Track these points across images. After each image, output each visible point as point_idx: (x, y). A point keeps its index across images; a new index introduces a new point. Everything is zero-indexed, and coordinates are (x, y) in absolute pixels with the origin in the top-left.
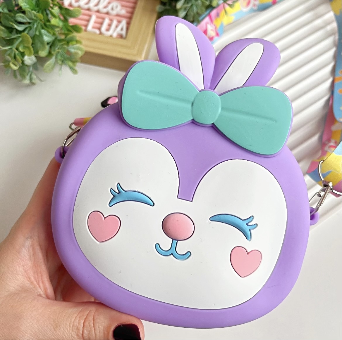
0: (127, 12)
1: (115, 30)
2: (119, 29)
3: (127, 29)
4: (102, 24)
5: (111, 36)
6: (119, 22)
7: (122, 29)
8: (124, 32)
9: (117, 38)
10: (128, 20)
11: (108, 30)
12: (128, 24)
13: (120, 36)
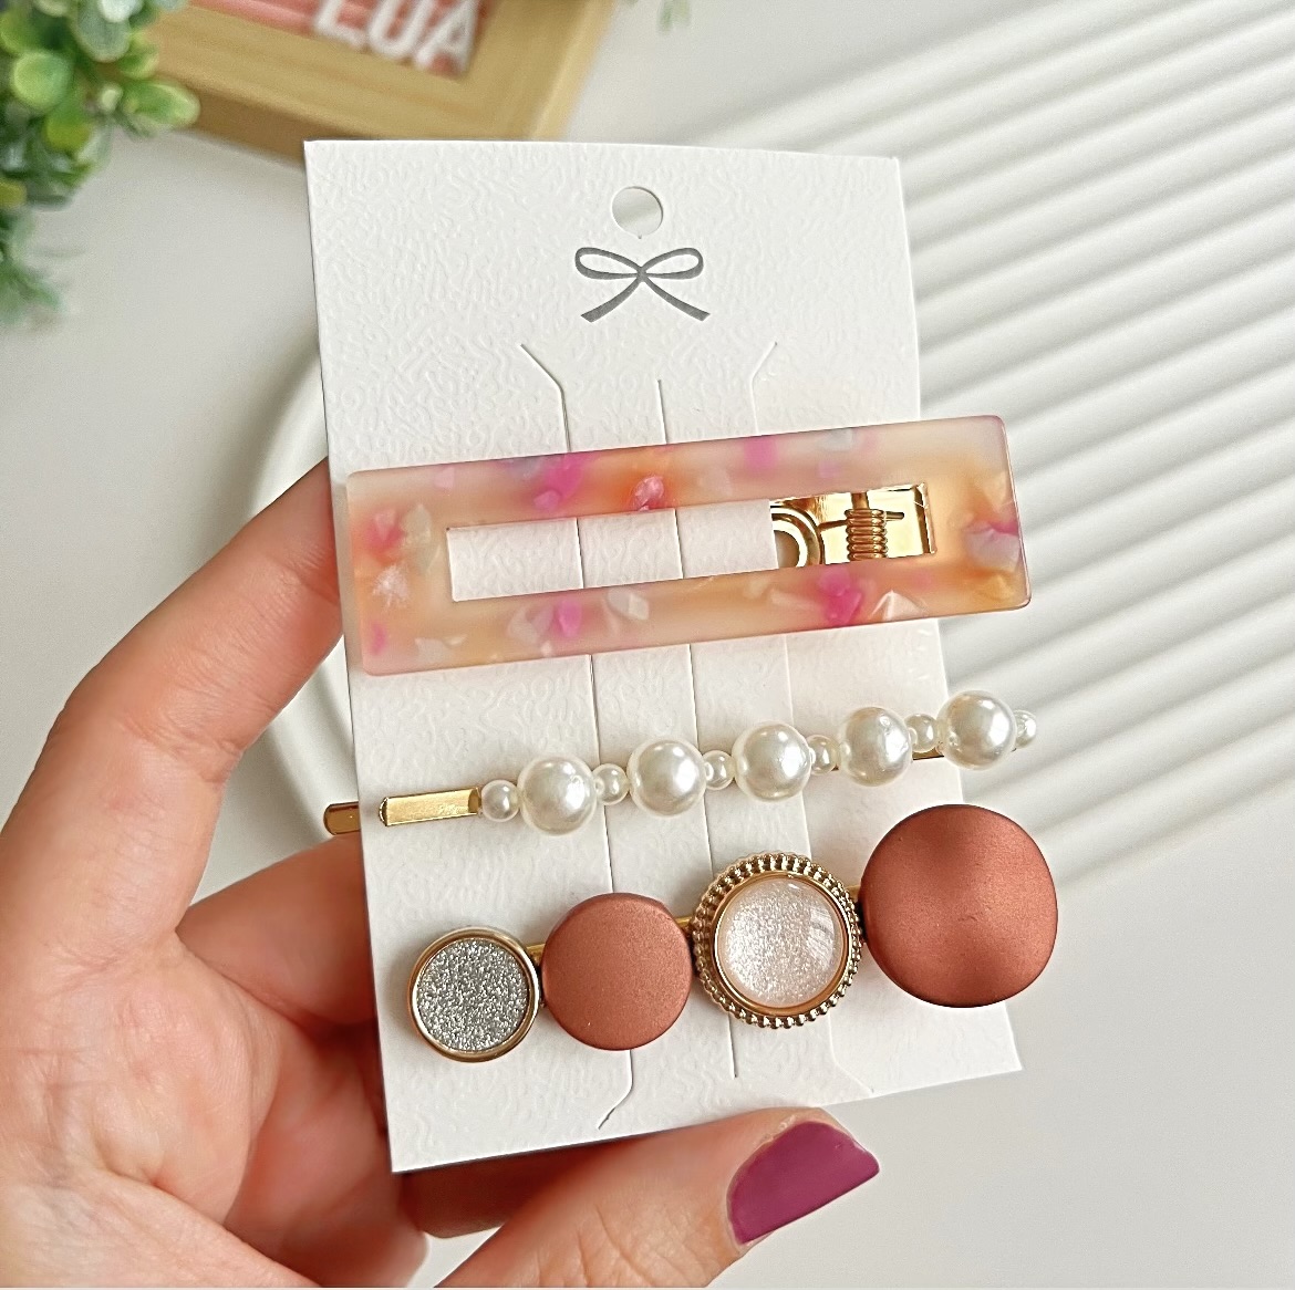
1: (423, 38)
2: (442, 33)
3: (479, 32)
5: (407, 61)
6: (449, 3)
7: (455, 36)
8: (459, 49)
9: (433, 69)
11: (394, 32)
12: (483, 11)
13: (446, 66)
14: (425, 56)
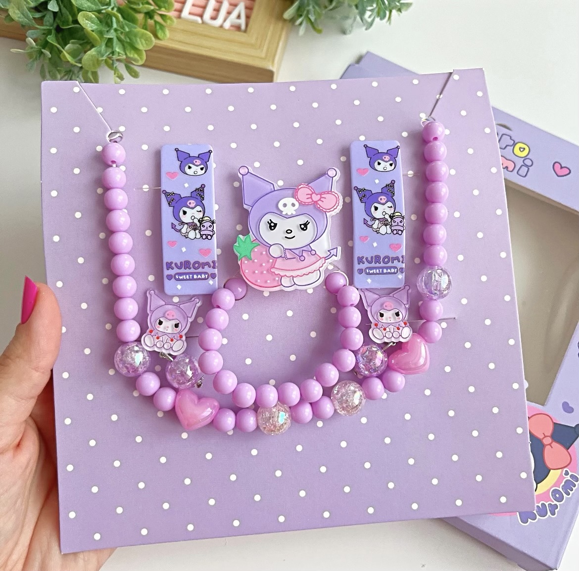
1: (226, 18)
2: (232, 16)
3: (248, 17)
5: (221, 26)
6: (234, 5)
8: (242, 21)
9: (231, 30)
11: (214, 18)
12: (248, 8)
13: (237, 28)
14: (227, 25)
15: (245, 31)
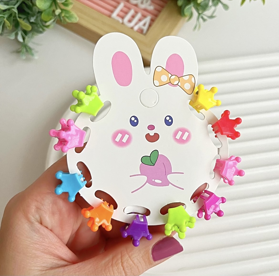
0: (155, 9)
2: (141, 23)
3: (150, 25)
4: (126, 13)
5: (132, 28)
6: (144, 16)
7: (144, 25)
8: (145, 28)
9: (137, 31)
10: (154, 17)
11: (130, 21)
12: (152, 21)
13: (141, 31)
14: (136, 28)
15: (145, 34)
